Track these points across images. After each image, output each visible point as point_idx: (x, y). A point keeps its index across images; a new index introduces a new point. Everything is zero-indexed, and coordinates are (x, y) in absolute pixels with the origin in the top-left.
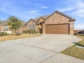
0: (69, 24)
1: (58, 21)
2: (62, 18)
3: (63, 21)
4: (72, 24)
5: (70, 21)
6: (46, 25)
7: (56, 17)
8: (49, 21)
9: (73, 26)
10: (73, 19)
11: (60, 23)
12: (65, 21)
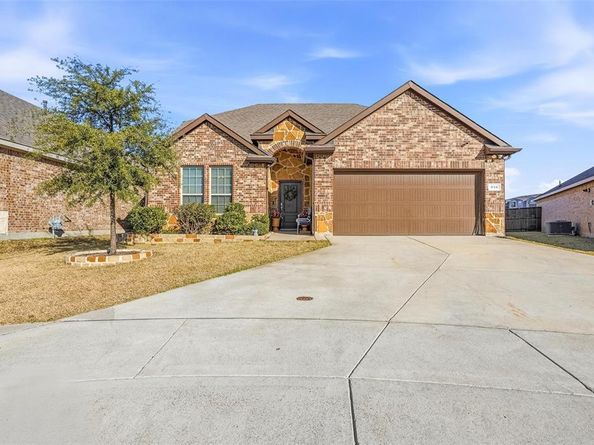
0: (480, 174)
1: (418, 149)
2: (445, 132)
3: (449, 155)
4: (498, 172)
5: (485, 154)
6: (337, 171)
7: (404, 120)
8: (360, 144)
9: (503, 185)
10: (502, 147)
11: (434, 166)
12: (458, 156)
